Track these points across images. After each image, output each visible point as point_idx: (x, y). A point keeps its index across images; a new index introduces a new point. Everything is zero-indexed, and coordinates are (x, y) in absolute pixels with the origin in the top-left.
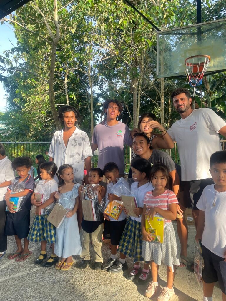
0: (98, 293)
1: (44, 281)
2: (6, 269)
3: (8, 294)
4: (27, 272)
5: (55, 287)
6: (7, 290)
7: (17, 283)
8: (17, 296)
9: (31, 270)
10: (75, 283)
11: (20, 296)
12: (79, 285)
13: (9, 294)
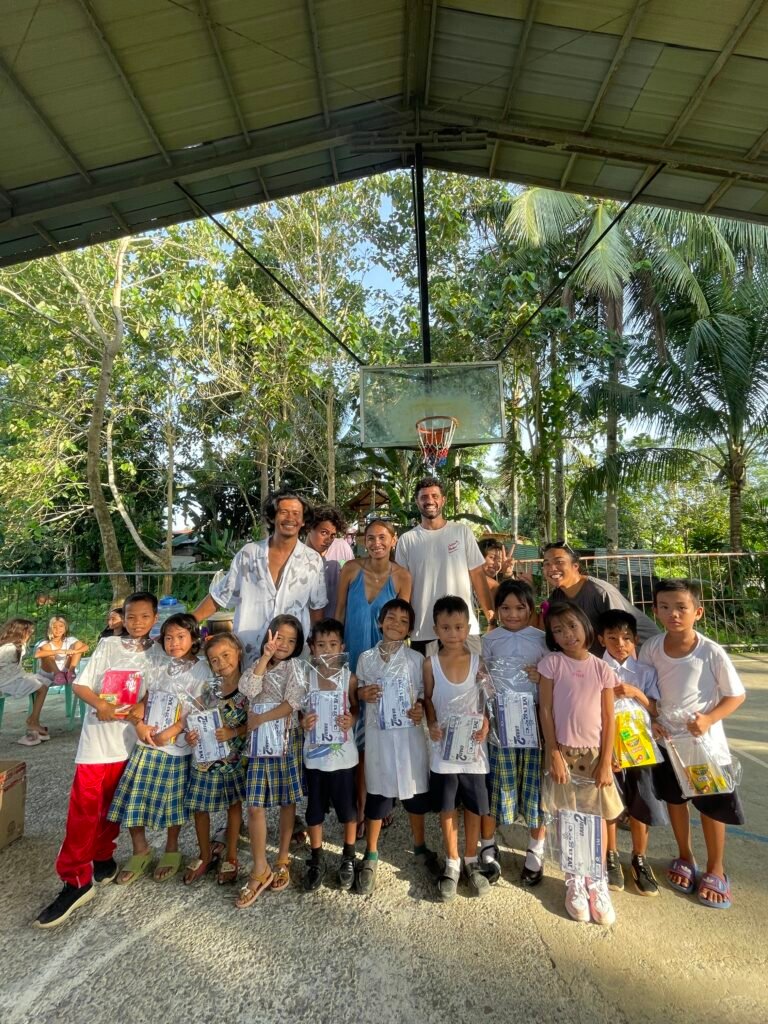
0: (383, 906)
1: (242, 915)
2: (115, 915)
3: (166, 979)
4: (181, 906)
5: (280, 922)
6: (155, 968)
7: (173, 942)
8: (196, 977)
9: (190, 899)
10: (320, 899)
11: (203, 972)
12: (331, 902)
13: (169, 979)
